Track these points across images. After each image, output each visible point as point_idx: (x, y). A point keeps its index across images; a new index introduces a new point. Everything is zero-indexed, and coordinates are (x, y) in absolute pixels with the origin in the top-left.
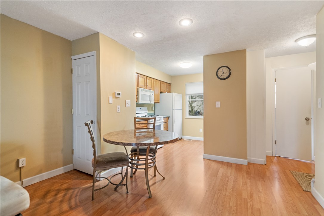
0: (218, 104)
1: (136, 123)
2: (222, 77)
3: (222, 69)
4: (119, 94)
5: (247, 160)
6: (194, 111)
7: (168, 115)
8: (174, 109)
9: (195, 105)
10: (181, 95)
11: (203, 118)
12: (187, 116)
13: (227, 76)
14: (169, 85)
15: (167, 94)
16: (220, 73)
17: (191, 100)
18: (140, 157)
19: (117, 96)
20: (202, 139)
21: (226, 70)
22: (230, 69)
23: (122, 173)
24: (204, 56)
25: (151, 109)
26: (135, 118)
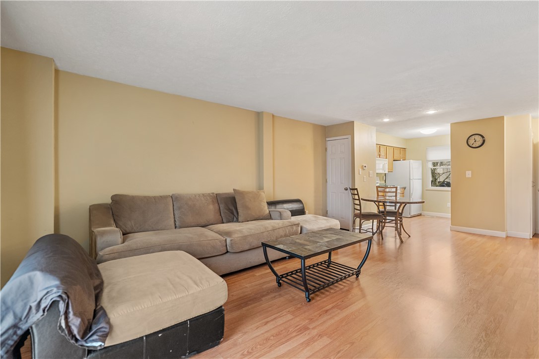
0: (469, 174)
1: (378, 191)
2: (474, 146)
3: (473, 136)
4: (365, 167)
5: (505, 233)
6: (439, 182)
7: (404, 186)
8: (412, 178)
9: (441, 172)
10: (421, 162)
11: (450, 190)
12: (430, 187)
13: (480, 144)
14: (404, 150)
15: (402, 162)
16: (471, 142)
17: (433, 168)
18: (388, 218)
19: (364, 168)
20: (449, 215)
21: (478, 138)
22: (483, 137)
23: (372, 229)
24: (451, 124)
25: (382, 178)
26: (377, 187)
